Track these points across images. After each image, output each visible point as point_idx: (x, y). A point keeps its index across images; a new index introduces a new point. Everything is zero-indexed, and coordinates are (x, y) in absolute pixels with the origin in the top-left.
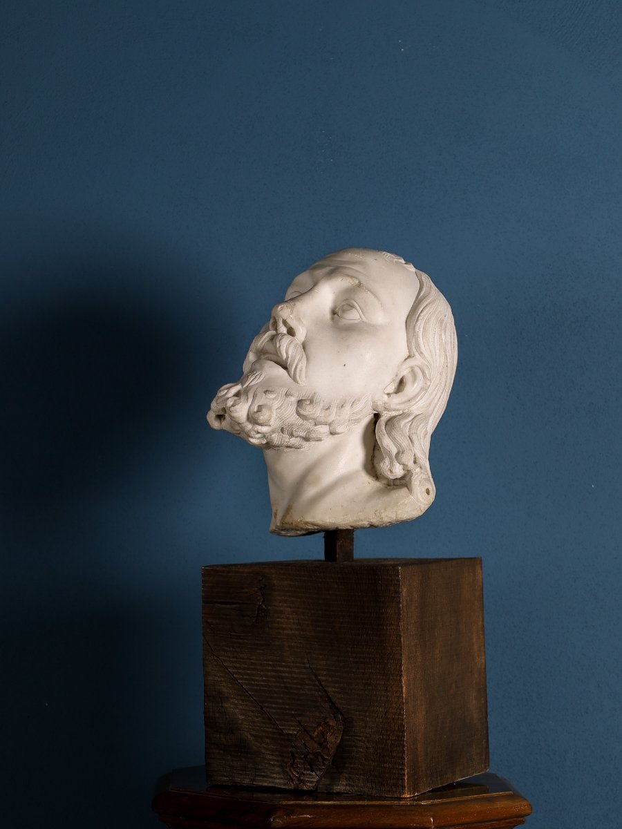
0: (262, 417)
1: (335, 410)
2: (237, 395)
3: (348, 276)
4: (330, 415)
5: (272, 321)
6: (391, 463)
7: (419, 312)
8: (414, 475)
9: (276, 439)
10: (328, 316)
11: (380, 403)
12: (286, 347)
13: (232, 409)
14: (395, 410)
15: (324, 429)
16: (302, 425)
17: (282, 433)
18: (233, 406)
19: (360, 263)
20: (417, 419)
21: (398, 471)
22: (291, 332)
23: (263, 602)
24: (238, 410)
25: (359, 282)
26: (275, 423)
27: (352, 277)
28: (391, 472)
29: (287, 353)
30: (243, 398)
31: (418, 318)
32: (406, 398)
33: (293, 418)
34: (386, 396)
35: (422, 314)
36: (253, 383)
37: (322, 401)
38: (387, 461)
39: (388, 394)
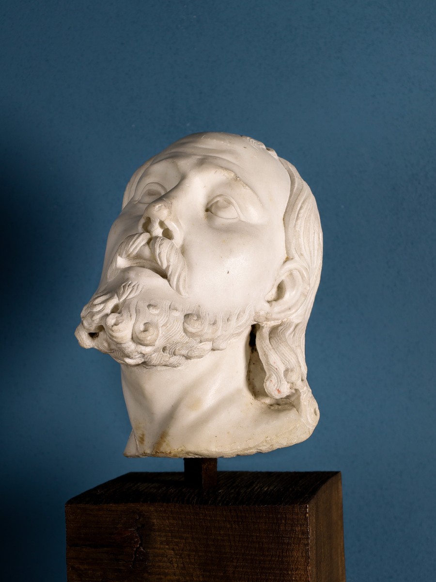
0: (149, 337)
1: (221, 324)
2: (116, 310)
3: (222, 167)
4: (217, 330)
5: (142, 221)
6: (279, 381)
7: (298, 208)
8: (302, 394)
9: (155, 358)
10: (202, 213)
11: (262, 313)
12: (166, 254)
13: (115, 328)
14: (275, 320)
15: (208, 346)
16: (187, 343)
17: (163, 352)
18: (116, 324)
19: (230, 152)
20: (298, 327)
21: (286, 390)
22: (167, 234)
23: (141, 545)
24: (121, 329)
25: (236, 174)
26: (159, 343)
27: (226, 169)
28: (279, 391)
29: (168, 261)
30: (125, 314)
31: (298, 215)
32: (286, 306)
33: (179, 335)
34: (267, 305)
35: (302, 211)
36: (131, 296)
37: (207, 315)
38: (274, 378)
39: (269, 302)
